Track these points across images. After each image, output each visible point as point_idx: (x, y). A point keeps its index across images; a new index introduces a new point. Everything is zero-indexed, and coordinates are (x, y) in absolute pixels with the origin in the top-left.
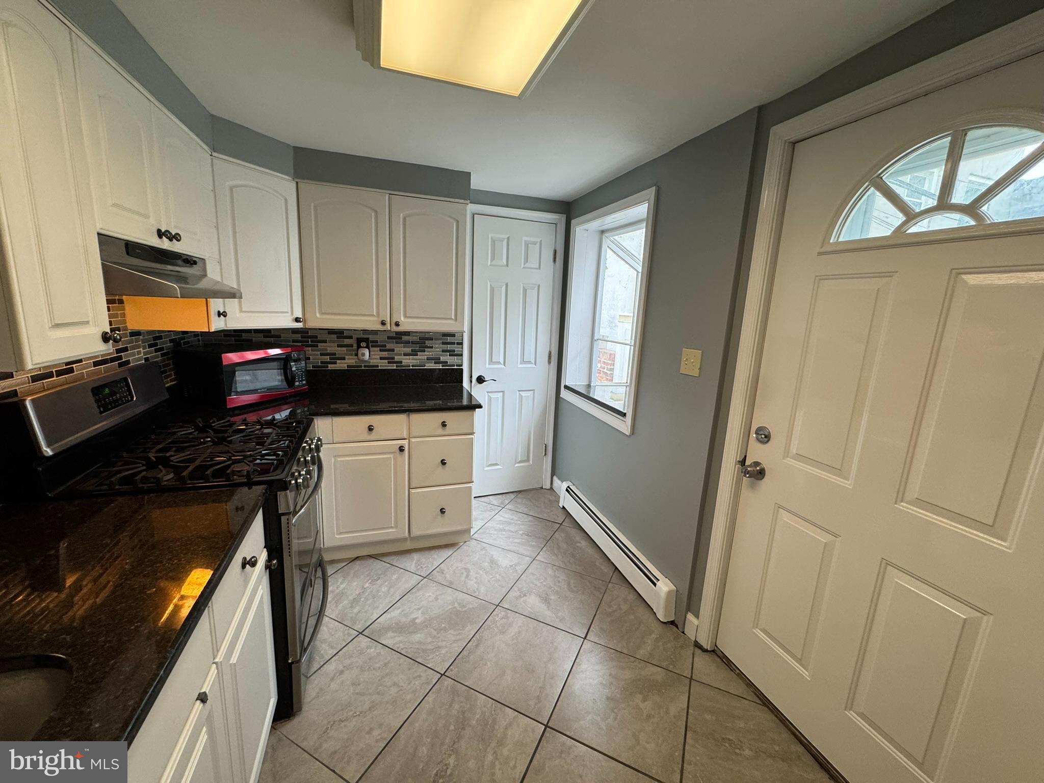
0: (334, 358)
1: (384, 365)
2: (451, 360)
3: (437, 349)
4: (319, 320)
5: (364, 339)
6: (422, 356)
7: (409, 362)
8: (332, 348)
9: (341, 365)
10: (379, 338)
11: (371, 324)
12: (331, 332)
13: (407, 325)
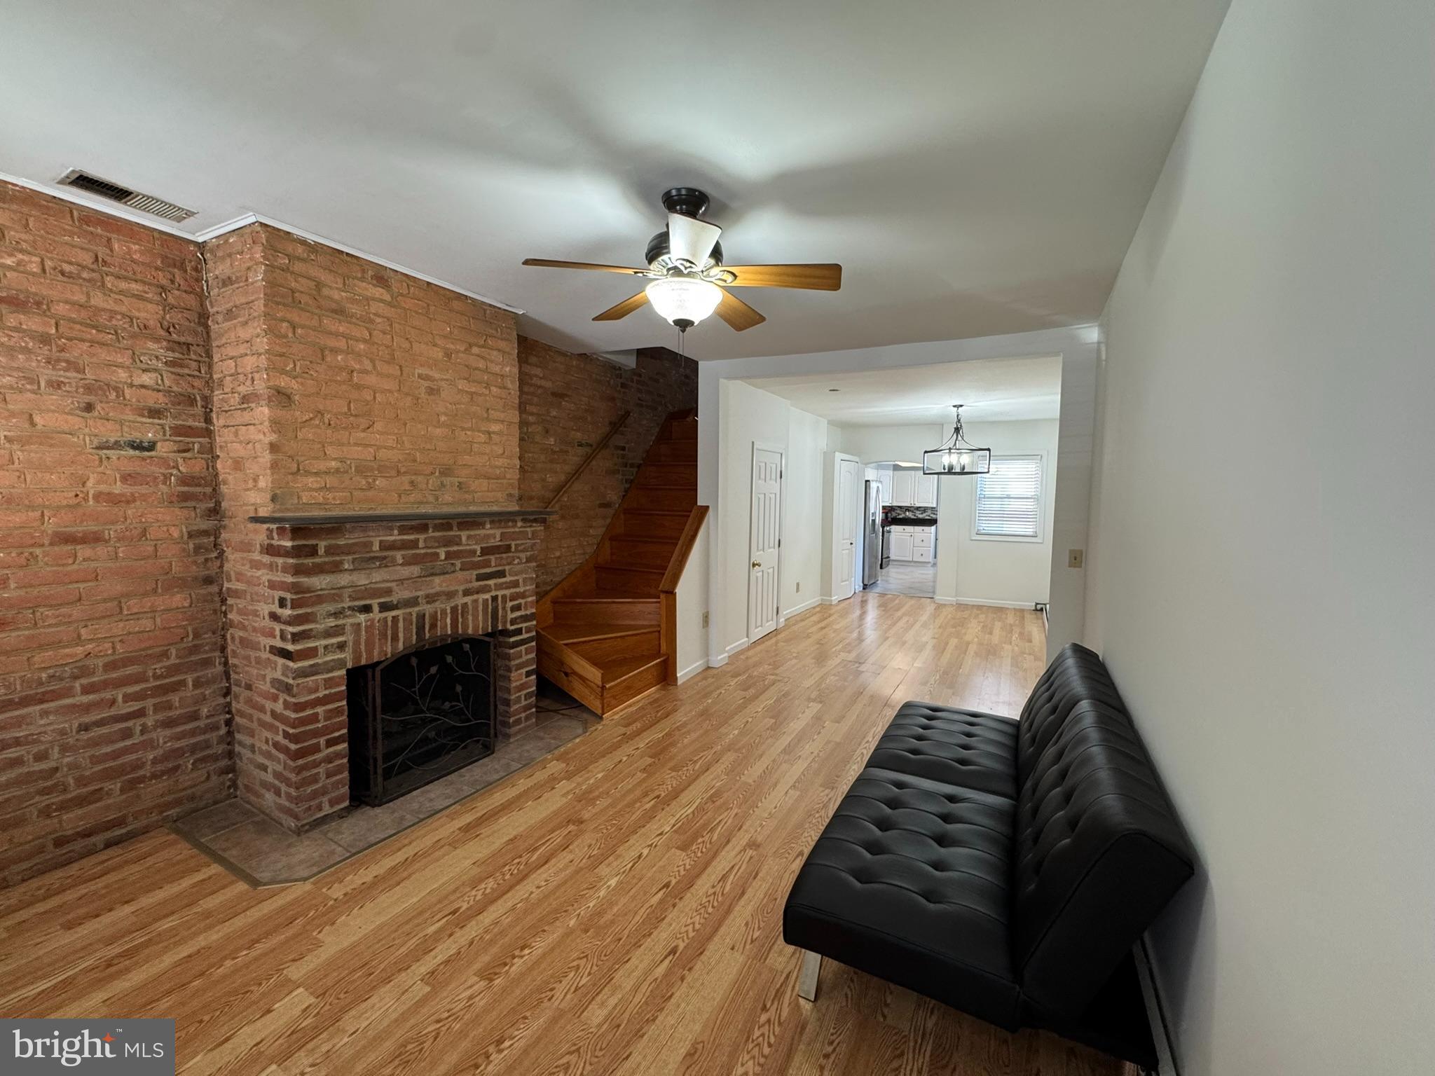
0: (899, 514)
1: (913, 517)
2: (934, 516)
3: (929, 512)
4: (895, 504)
5: (908, 509)
6: (924, 515)
7: (920, 516)
8: (898, 512)
9: (901, 517)
10: (912, 509)
11: (907, 504)
12: (899, 507)
13: (918, 505)
